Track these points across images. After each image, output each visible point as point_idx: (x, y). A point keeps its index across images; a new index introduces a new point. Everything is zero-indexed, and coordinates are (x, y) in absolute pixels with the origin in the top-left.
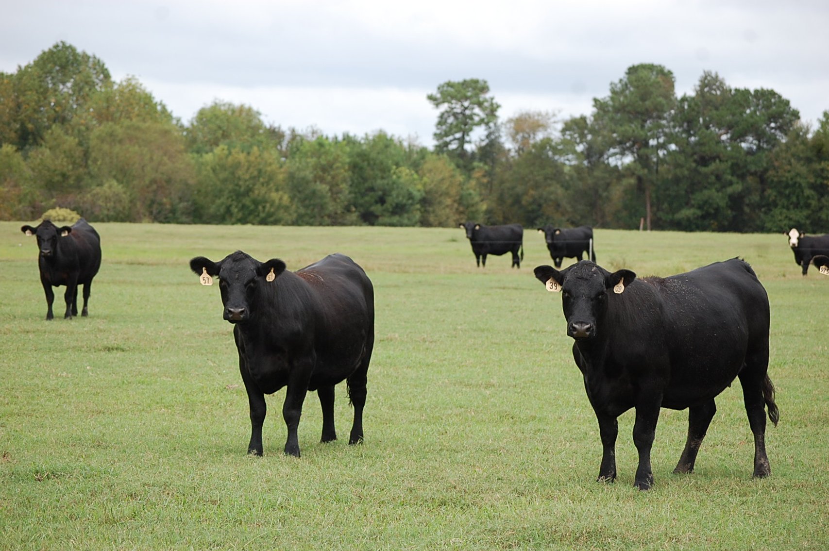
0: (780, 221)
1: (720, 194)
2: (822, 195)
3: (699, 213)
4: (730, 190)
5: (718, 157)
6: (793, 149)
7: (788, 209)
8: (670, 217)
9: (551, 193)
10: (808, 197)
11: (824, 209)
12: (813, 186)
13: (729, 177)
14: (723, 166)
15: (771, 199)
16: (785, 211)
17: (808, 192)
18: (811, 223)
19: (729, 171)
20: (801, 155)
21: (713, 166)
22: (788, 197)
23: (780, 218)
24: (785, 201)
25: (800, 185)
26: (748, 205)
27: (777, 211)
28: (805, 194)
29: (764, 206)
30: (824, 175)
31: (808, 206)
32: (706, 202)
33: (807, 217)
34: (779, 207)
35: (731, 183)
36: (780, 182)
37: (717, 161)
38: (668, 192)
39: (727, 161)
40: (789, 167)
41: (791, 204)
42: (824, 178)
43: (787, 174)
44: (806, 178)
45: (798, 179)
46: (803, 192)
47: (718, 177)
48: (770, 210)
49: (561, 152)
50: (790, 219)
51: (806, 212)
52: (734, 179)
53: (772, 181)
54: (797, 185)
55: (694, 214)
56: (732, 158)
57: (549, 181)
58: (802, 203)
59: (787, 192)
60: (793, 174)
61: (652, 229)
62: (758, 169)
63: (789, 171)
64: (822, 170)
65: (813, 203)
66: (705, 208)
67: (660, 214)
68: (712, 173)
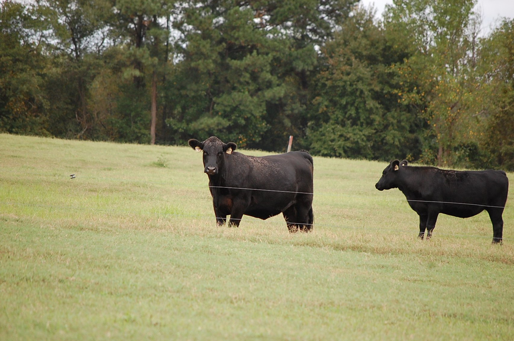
0: (333, 141)
1: (255, 99)
2: (388, 109)
3: (226, 123)
4: (268, 94)
5: (254, 47)
6: (353, 44)
7: (343, 125)
8: (184, 125)
9: (24, 82)
10: (370, 111)
11: (390, 128)
12: (377, 96)
13: (269, 76)
14: (261, 60)
15: (320, 111)
16: (339, 127)
17: (371, 104)
18: (373, 147)
19: (268, 68)
20: (365, 53)
21: (248, 59)
22: (344, 108)
23: (333, 136)
24: (339, 114)
25: (362, 92)
26: (288, 116)
27: (327, 128)
28: (368, 107)
29: (311, 119)
30: (394, 82)
31: (370, 123)
32: (234, 109)
33: (369, 138)
34: (331, 121)
35: (269, 85)
36: (334, 87)
37: (255, 52)
38: (183, 92)
39: (267, 54)
40: (348, 68)
41: (348, 119)
42: (393, 87)
43: (345, 78)
44: (370, 84)
45: (360, 86)
46: (365, 102)
47: (254, 77)
48: (320, 126)
49: (37, 25)
50: (347, 139)
51: (368, 131)
52: (274, 79)
53: (324, 85)
54: (358, 93)
55: (219, 124)
56: (274, 50)
57: (20, 66)
58: (363, 117)
59: (344, 102)
60: (353, 77)
61: (156, 143)
62: (306, 67)
63: (348, 74)
64: (392, 75)
65: (378, 119)
66: (233, 117)
67: (171, 122)
68: (246, 70)
